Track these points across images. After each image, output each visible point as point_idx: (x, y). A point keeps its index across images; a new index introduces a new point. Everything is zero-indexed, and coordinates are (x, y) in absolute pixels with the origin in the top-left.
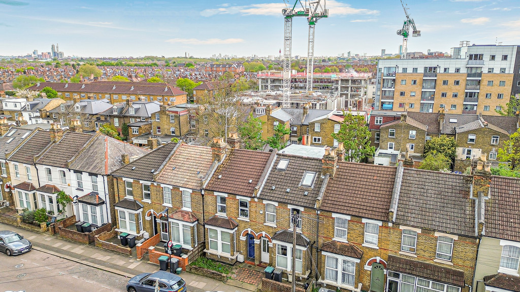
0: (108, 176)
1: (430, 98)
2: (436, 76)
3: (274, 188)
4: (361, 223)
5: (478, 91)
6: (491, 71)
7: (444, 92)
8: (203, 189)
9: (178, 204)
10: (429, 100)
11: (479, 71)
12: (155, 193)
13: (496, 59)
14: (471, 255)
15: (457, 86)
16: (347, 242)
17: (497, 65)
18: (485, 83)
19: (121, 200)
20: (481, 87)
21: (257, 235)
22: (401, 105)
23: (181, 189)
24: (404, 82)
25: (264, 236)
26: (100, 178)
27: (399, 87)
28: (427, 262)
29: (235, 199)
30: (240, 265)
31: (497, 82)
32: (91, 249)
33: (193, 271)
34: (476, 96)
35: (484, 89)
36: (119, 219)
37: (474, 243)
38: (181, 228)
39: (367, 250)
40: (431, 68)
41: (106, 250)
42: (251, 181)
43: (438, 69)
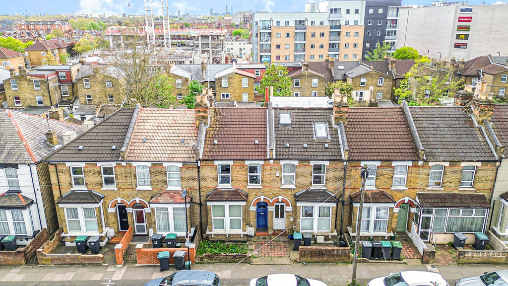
0: (37, 164)
1: (301, 49)
2: (305, 29)
3: (288, 145)
4: (391, 167)
5: (339, 42)
6: (347, 23)
7: (313, 43)
8: (200, 160)
9: (160, 184)
10: (300, 51)
11: (338, 24)
12: (124, 175)
13: (350, 12)
14: (491, 178)
15: (323, 38)
16: (376, 189)
17: (352, 17)
18: (343, 34)
19: (64, 194)
20: (341, 38)
21: (271, 202)
22: (278, 58)
23: (165, 165)
24: (279, 36)
25: (280, 201)
26: (23, 170)
27: (275, 41)
28: (453, 192)
29: (244, 166)
30: (253, 239)
31: (352, 34)
32: (35, 270)
33: (205, 260)
34: (337, 46)
35: (343, 40)
36: (67, 219)
37: (494, 166)
38: (171, 212)
39: (396, 193)
40: (300, 22)
41: (60, 266)
42: (257, 142)
43: (306, 22)
